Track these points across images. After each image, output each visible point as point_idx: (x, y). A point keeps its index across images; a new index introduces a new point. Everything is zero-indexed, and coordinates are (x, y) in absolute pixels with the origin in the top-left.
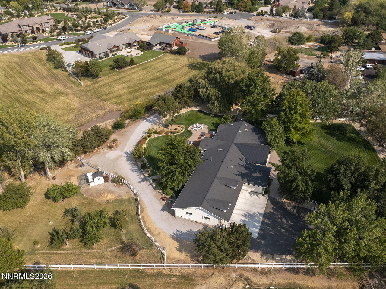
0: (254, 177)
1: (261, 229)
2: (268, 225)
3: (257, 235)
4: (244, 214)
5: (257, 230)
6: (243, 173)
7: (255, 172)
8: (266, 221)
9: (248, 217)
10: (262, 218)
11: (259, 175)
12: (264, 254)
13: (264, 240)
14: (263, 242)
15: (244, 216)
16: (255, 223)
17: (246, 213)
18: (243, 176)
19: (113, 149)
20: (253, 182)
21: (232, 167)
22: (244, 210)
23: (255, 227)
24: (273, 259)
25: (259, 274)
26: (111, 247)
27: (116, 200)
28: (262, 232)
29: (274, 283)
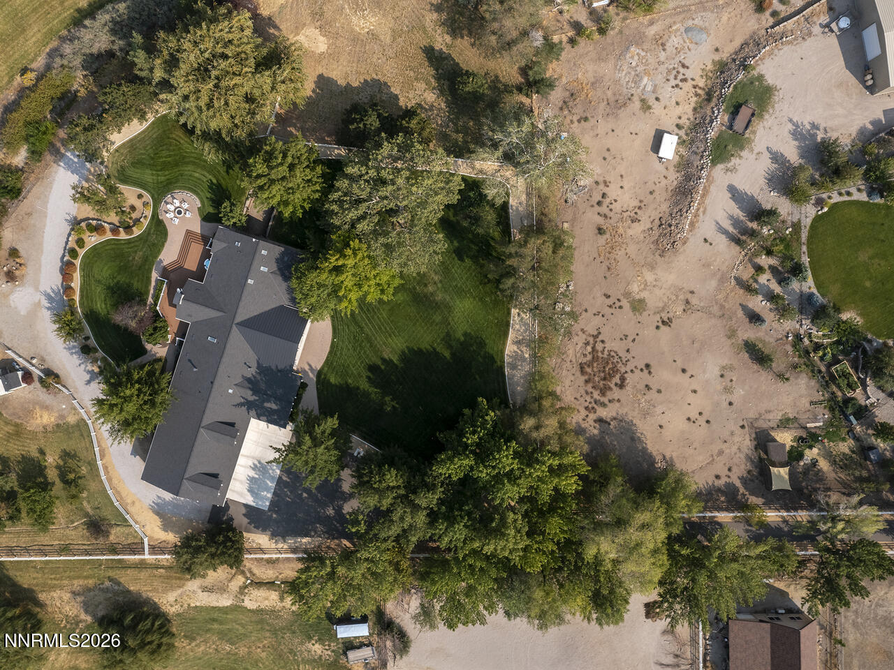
0: (266, 409)
1: (275, 494)
2: (286, 484)
3: (268, 504)
4: (254, 464)
5: (269, 495)
6: (249, 399)
7: (269, 401)
8: (284, 478)
9: (259, 470)
10: (278, 472)
11: (274, 407)
12: (274, 535)
13: (276, 512)
14: (274, 516)
15: (253, 469)
16: (268, 482)
17: (256, 463)
18: (249, 405)
19: (17, 283)
20: (265, 418)
21: (230, 391)
22: (253, 458)
23: (267, 489)
24: (285, 541)
25: (265, 563)
26: (73, 522)
27: (58, 426)
28: (276, 498)
29: (280, 577)
